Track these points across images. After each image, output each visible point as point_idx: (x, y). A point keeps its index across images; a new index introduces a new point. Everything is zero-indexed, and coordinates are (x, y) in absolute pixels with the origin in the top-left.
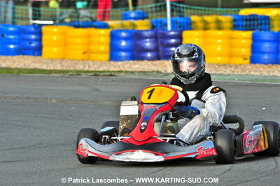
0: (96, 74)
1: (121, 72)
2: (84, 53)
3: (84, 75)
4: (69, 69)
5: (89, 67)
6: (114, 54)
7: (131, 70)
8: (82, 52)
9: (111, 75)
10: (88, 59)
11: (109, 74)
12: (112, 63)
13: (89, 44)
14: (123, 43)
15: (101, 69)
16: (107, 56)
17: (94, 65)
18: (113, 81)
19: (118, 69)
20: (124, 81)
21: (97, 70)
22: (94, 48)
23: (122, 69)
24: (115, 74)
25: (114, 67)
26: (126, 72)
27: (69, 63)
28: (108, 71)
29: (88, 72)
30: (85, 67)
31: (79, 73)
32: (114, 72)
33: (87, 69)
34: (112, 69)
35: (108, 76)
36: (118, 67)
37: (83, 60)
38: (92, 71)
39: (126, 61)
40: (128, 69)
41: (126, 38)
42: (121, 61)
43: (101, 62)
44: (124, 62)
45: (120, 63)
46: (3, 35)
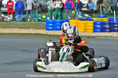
0: (88, 37)
1: (97, 36)
2: (84, 30)
3: (84, 37)
5: (86, 34)
6: (95, 30)
7: (101, 36)
8: (83, 29)
9: (94, 37)
10: (86, 32)
11: (93, 37)
12: (94, 33)
13: (86, 26)
14: (98, 26)
15: (90, 35)
16: (92, 31)
17: (88, 34)
18: (94, 39)
19: (97, 35)
20: (98, 39)
22: (88, 28)
25: (95, 35)
26: (99, 36)
28: (93, 36)
29: (86, 36)
30: (84, 35)
31: (82, 37)
32: (95, 36)
33: (85, 35)
34: (94, 35)
36: (97, 34)
37: (84, 32)
38: (87, 36)
39: (100, 33)
40: (100, 35)
41: (99, 24)
42: (98, 32)
43: (90, 33)
44: (99, 33)
45: (97, 33)
46: (55, 23)
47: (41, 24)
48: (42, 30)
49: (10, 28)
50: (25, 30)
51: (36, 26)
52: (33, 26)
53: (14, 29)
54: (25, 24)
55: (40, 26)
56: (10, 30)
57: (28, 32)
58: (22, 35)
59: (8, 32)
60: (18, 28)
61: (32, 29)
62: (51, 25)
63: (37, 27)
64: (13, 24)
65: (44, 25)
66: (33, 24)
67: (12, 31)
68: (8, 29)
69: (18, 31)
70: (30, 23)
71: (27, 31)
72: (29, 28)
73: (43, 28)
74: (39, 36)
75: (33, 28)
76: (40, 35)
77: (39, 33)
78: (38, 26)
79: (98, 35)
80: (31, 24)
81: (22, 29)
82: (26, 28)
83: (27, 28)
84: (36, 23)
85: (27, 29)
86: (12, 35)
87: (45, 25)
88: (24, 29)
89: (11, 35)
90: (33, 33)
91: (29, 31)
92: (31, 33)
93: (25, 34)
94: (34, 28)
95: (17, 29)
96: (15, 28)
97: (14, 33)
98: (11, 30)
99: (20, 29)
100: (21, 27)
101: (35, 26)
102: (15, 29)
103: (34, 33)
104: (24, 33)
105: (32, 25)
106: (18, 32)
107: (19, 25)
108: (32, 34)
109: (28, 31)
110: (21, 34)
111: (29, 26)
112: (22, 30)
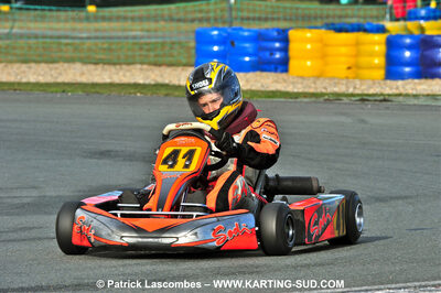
0: (364, 99)
1: (400, 95)
2: (349, 68)
3: (345, 100)
4: (324, 91)
5: (355, 88)
6: (392, 69)
7: (414, 92)
8: (346, 67)
9: (385, 100)
10: (354, 78)
11: (382, 98)
12: (388, 82)
13: (357, 55)
14: (407, 54)
15: (371, 91)
16: (382, 73)
17: (361, 85)
18: (387, 108)
19: (397, 92)
20: (403, 107)
21: (366, 92)
22: (364, 60)
23: (402, 91)
24: (390, 98)
25: (391, 89)
26: (407, 95)
27: (326, 83)
28: (382, 94)
29: (353, 95)
30: (348, 88)
31: (338, 97)
32: (389, 95)
33: (351, 90)
34: (387, 91)
35: (381, 101)
36: (397, 88)
37: (347, 78)
38: (358, 95)
39: (410, 80)
40: (410, 92)
41: (409, 47)
42: (403, 79)
43: (374, 82)
44: (406, 81)
45: (400, 83)
46: (232, 43)
47: (176, 46)
48: (180, 68)
49: (53, 62)
50: (112, 69)
51: (156, 56)
52: (144, 53)
53: (66, 65)
54: (114, 47)
55: (175, 52)
56: (51, 69)
57: (125, 80)
58: (98, 89)
59: (42, 80)
60: (85, 61)
61: (139, 66)
62: (216, 48)
63: (160, 60)
64: (67, 44)
65: (189, 48)
66: (146, 47)
67: (60, 74)
68: (43, 65)
69: (83, 74)
70: (134, 44)
71: (121, 74)
72: (129, 64)
73: (184, 61)
74: (167, 95)
75: (142, 63)
76: (170, 92)
77: (167, 82)
78: (164, 55)
79: (403, 92)
80: (137, 47)
81: (100, 67)
82: (114, 64)
83: (120, 64)
84: (157, 43)
85: (118, 67)
86: (56, 92)
87: (193, 51)
88: (106, 67)
89: (55, 89)
90: (141, 82)
91: (128, 74)
92: (132, 81)
93: (111, 85)
94: (150, 64)
95: (78, 66)
96: (71, 60)
97: (64, 84)
98: (53, 72)
99: (92, 67)
100: (98, 57)
101: (152, 54)
102: (72, 66)
103: (147, 82)
104: (108, 81)
105: (141, 49)
106: (84, 80)
107: (90, 50)
108: (136, 86)
109: (124, 76)
110: (94, 85)
111: (130, 53)
112: (98, 72)
